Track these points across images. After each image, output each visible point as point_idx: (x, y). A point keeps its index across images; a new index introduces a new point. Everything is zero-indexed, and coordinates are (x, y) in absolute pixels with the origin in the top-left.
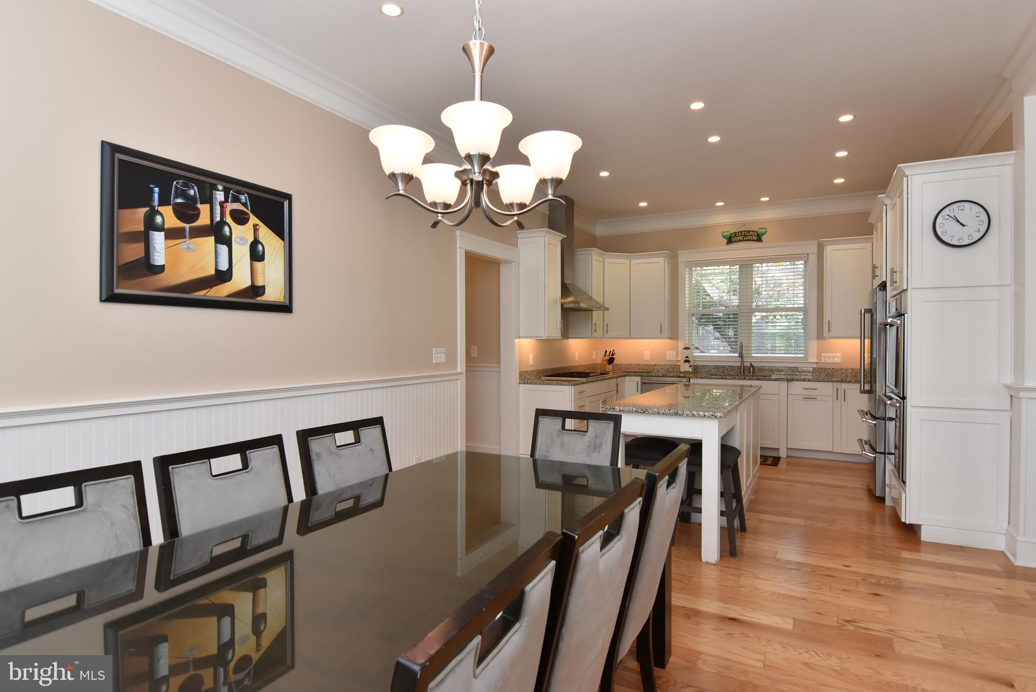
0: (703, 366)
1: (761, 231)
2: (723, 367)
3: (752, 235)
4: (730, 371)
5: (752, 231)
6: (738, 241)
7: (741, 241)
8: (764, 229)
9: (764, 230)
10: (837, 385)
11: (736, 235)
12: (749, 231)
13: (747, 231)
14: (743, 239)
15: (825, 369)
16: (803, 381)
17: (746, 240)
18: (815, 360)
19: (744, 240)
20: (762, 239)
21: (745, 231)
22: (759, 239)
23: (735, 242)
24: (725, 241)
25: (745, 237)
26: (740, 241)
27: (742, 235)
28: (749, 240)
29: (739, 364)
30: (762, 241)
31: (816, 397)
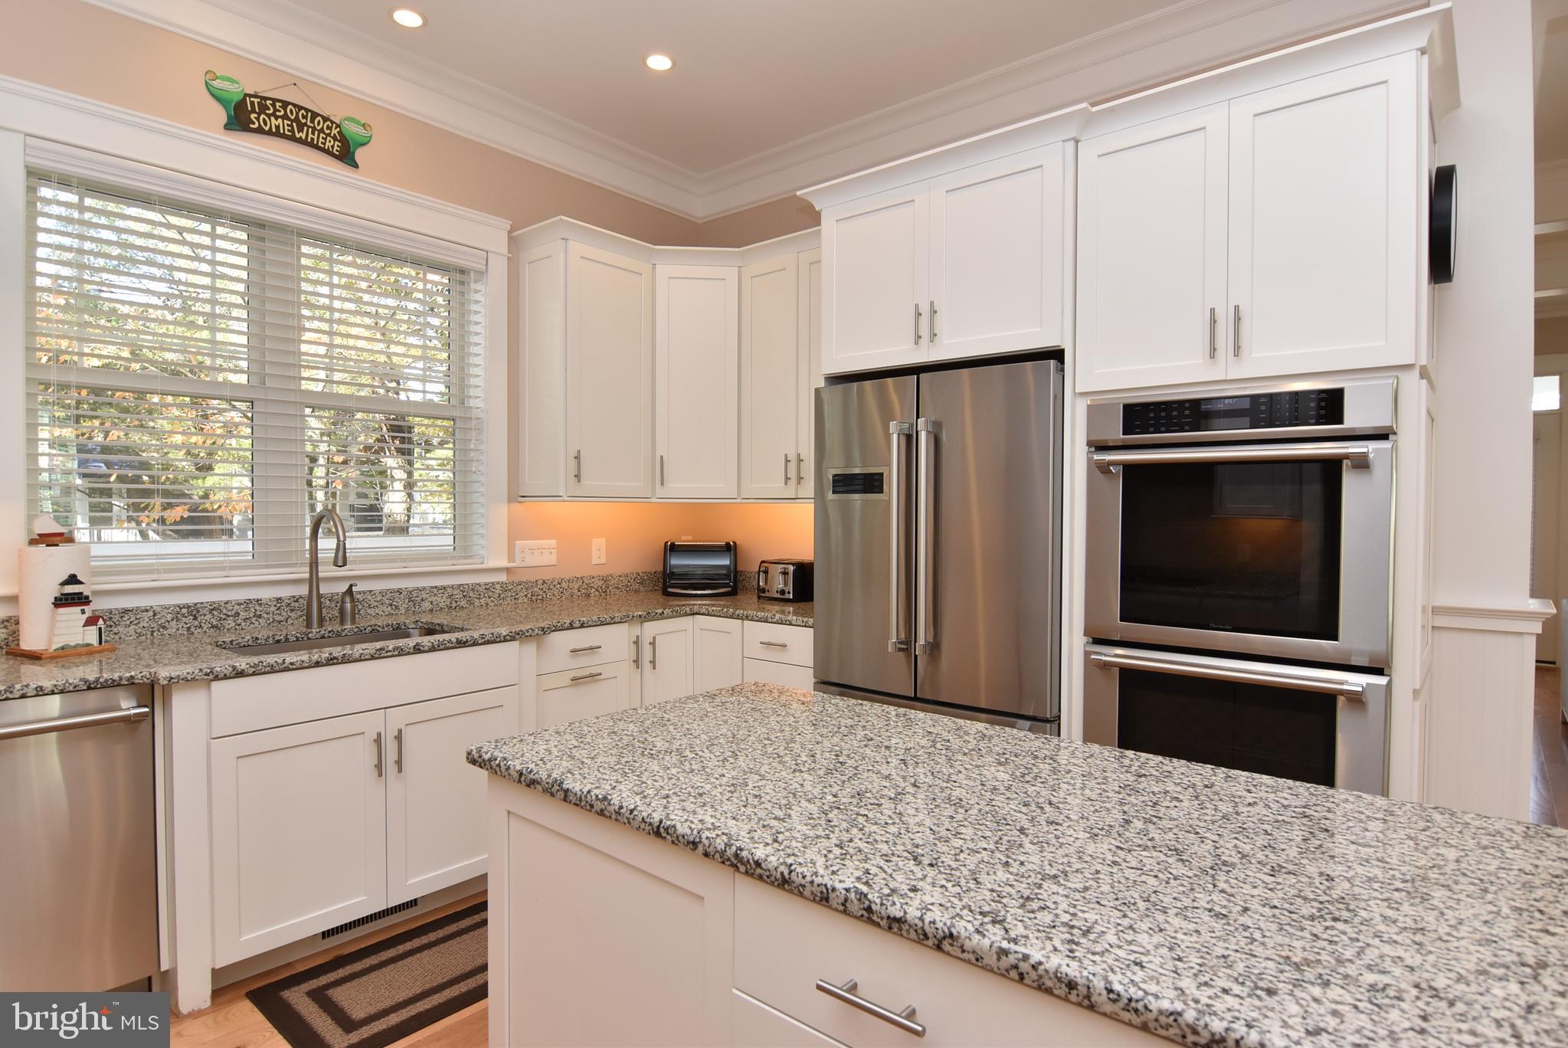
0: (126, 611)
1: (352, 130)
2: (214, 608)
3: (321, 131)
4: (245, 620)
5: (325, 119)
6: (269, 133)
7: (283, 136)
8: (364, 125)
9: (361, 130)
10: (636, 630)
11: (263, 108)
12: (315, 115)
13: (307, 110)
14: (292, 131)
15: (527, 585)
16: (568, 629)
17: (300, 141)
18: (504, 563)
19: (292, 138)
20: (357, 158)
21: (300, 108)
22: (346, 154)
23: (260, 131)
24: (221, 116)
25: (300, 130)
26: (277, 134)
27: (285, 117)
28: (312, 145)
29: (303, 590)
30: (356, 166)
31: (594, 671)
